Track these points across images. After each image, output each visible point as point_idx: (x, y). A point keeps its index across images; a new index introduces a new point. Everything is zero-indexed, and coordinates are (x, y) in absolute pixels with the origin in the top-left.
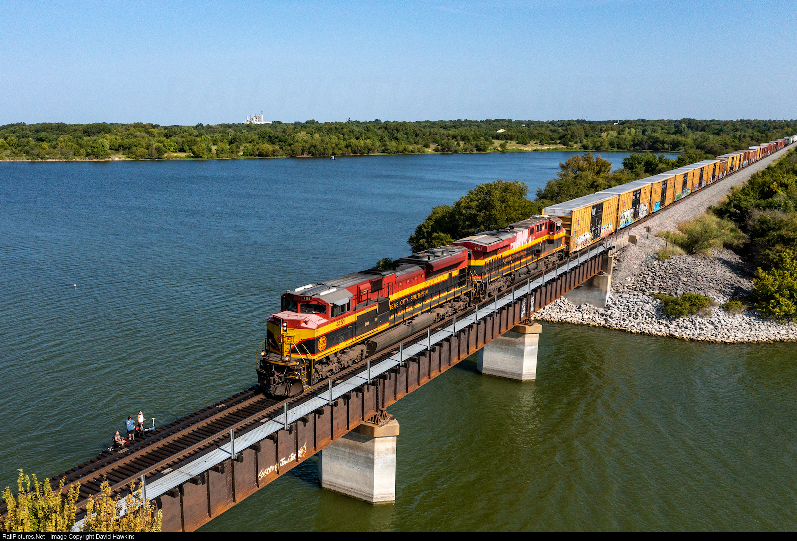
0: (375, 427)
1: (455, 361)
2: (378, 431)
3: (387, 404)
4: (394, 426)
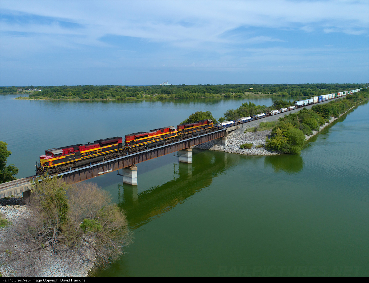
2: (133, 169)
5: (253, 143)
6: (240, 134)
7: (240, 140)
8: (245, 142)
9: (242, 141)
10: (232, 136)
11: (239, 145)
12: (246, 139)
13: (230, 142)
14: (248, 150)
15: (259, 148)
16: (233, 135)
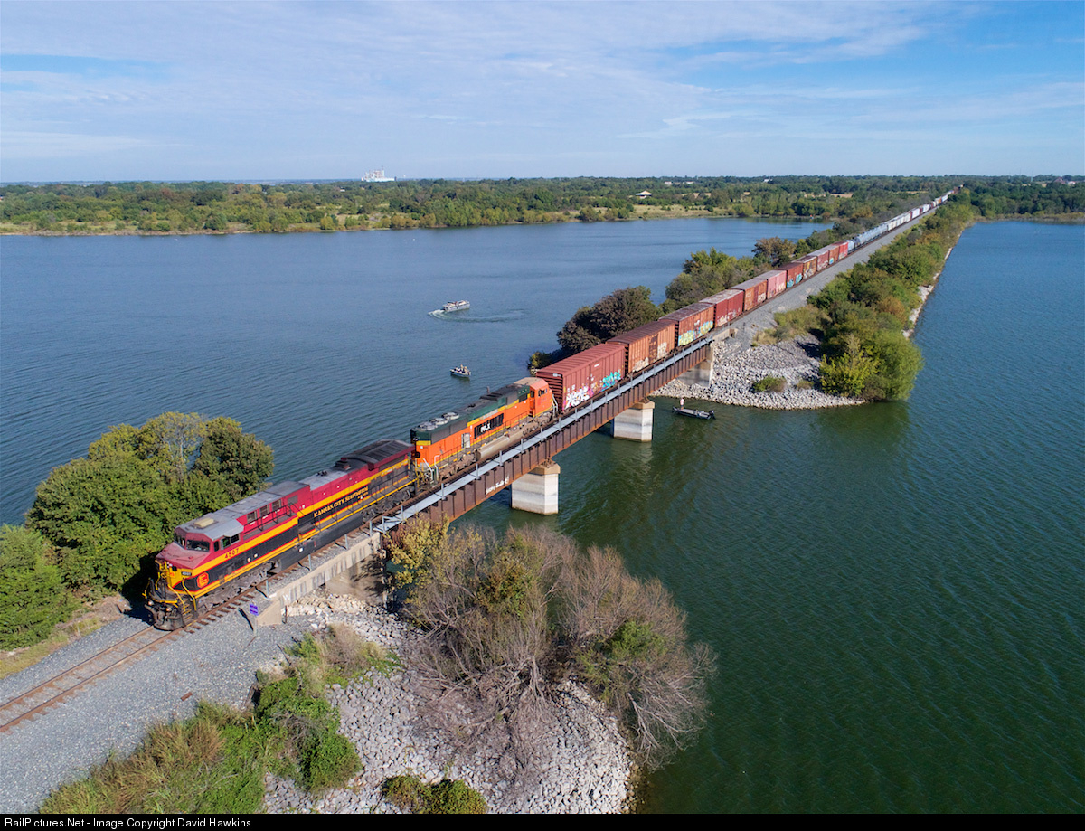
0: (546, 469)
1: (594, 428)
2: (547, 470)
3: (551, 455)
4: (557, 468)
5: (786, 375)
6: (742, 349)
7: (747, 367)
8: (763, 374)
9: (752, 369)
10: (721, 356)
11: (748, 381)
12: (763, 365)
13: (718, 374)
14: (776, 394)
15: (804, 390)
16: (725, 356)
